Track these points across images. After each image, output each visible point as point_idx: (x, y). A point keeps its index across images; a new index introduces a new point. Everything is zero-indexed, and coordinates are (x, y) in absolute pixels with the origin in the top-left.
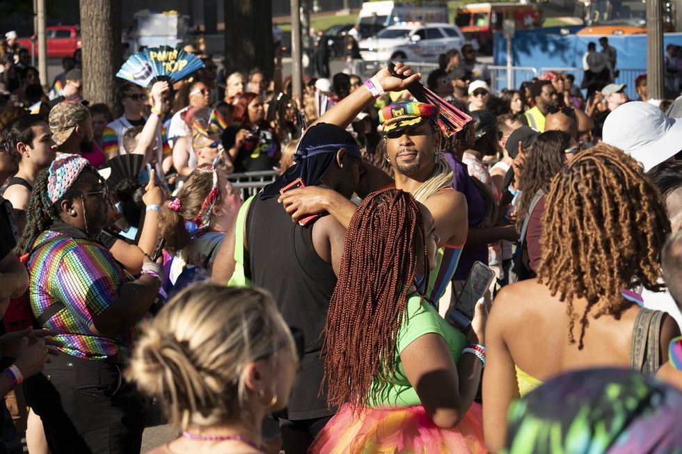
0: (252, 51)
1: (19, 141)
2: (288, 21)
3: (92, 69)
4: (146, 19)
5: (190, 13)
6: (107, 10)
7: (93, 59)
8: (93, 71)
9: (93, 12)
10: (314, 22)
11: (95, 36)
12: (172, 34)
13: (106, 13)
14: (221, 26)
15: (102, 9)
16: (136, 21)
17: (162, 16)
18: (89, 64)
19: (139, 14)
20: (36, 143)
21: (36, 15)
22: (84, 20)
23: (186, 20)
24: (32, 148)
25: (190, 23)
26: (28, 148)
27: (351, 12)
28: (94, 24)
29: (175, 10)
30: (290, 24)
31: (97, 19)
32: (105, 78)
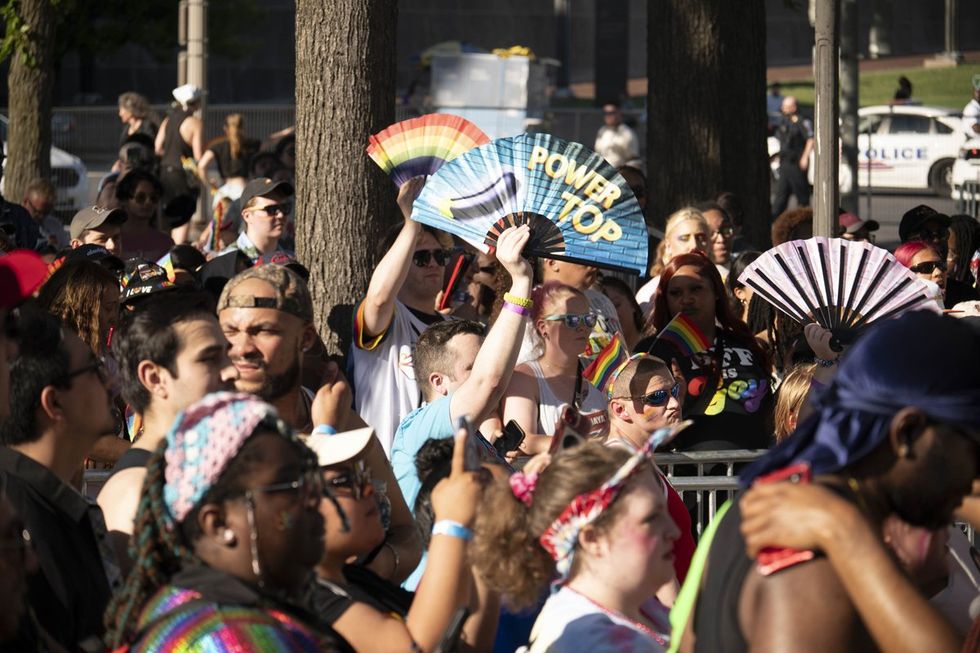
0: (712, 151)
1: (144, 359)
2: (808, 79)
3: (319, 184)
4: (453, 65)
5: (561, 54)
6: (361, 41)
7: (323, 161)
8: (323, 190)
9: (328, 43)
10: (868, 83)
11: (329, 104)
12: (514, 103)
13: (359, 50)
14: (638, 87)
15: (349, 39)
16: (428, 69)
17: (492, 58)
18: (312, 172)
19: (434, 53)
20: (186, 362)
21: (185, 48)
22: (304, 64)
23: (550, 71)
24: (174, 375)
25: (561, 78)
26: (164, 374)
27: (961, 61)
28: (328, 74)
29: (523, 46)
30: (811, 85)
31: (337, 64)
32: (350, 208)
